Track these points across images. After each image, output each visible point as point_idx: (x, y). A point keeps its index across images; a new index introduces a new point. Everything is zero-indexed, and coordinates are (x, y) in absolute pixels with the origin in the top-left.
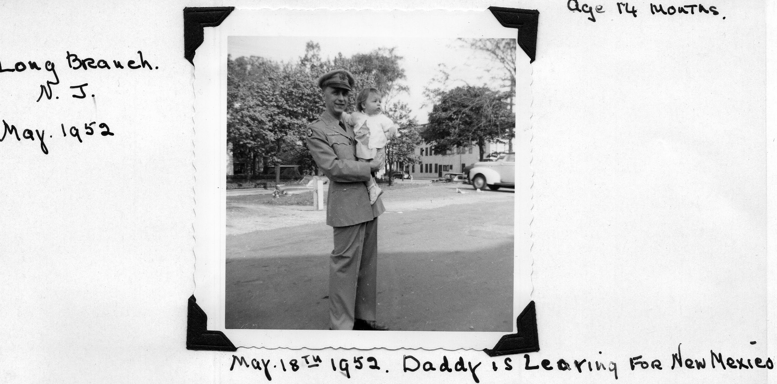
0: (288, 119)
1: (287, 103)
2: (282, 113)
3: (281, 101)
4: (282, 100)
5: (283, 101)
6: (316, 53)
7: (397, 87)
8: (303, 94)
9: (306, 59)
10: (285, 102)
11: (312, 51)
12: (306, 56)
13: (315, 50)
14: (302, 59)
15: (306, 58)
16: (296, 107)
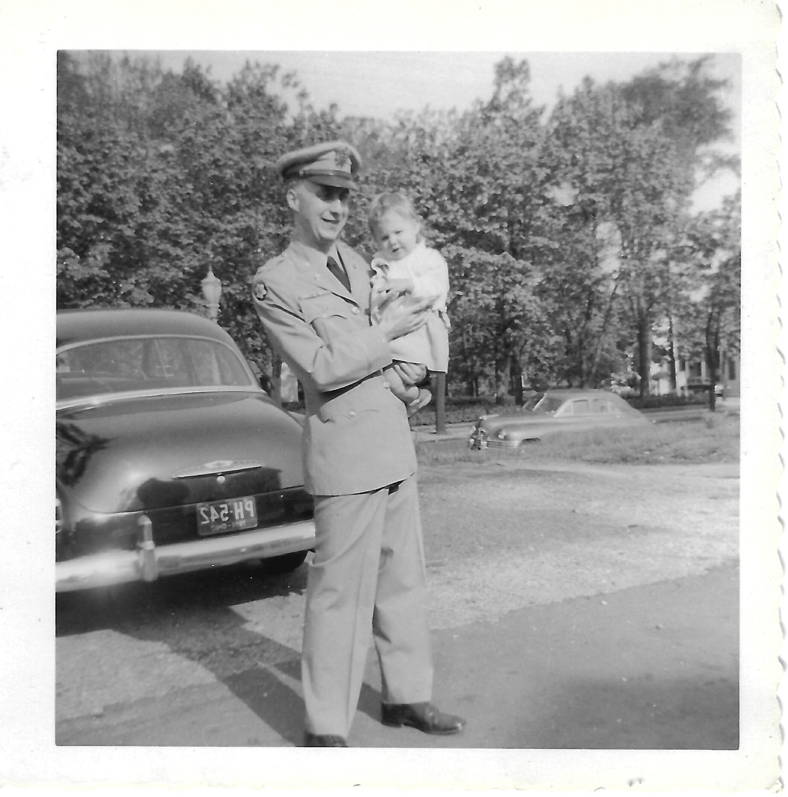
0: (471, 253)
1: (466, 215)
2: (453, 240)
3: (452, 211)
4: (455, 209)
5: (457, 211)
6: (520, 87)
7: (708, 161)
8: (504, 188)
9: (494, 106)
10: (462, 212)
11: (510, 82)
12: (495, 98)
13: (517, 81)
14: (485, 105)
15: (496, 103)
16: (486, 224)
